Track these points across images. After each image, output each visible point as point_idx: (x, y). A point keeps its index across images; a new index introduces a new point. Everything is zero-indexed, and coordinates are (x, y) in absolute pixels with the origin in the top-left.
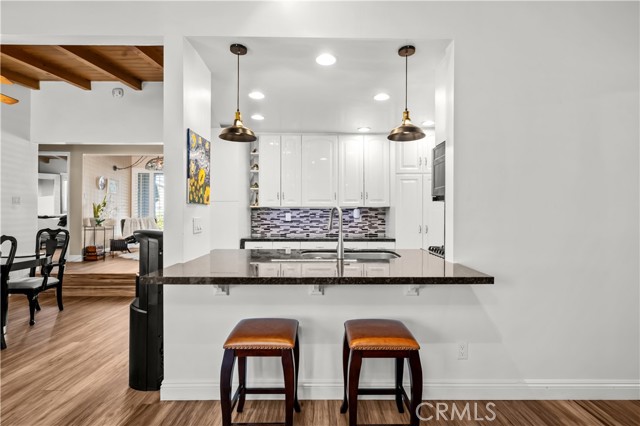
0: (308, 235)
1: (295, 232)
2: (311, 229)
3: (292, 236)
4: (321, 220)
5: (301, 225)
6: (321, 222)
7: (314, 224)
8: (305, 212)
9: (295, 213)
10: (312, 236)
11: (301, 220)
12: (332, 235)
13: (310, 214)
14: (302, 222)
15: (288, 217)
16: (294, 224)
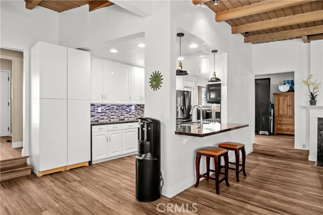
0: (110, 121)
1: (103, 119)
2: (112, 117)
3: (102, 121)
4: (117, 111)
5: (106, 114)
6: (116, 113)
7: (113, 114)
8: (108, 107)
9: (103, 107)
10: (112, 120)
11: (107, 111)
12: (122, 120)
13: (110, 108)
14: (107, 113)
15: (100, 110)
16: (103, 114)
